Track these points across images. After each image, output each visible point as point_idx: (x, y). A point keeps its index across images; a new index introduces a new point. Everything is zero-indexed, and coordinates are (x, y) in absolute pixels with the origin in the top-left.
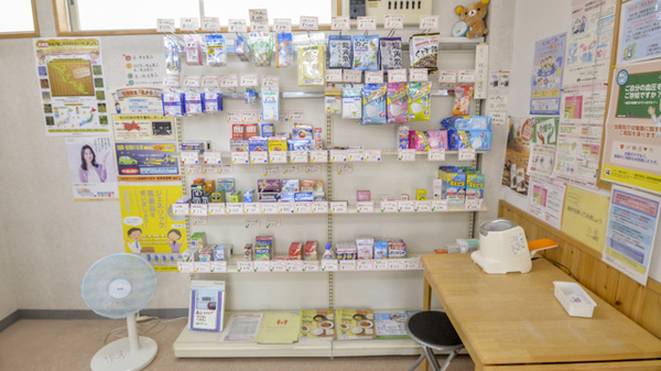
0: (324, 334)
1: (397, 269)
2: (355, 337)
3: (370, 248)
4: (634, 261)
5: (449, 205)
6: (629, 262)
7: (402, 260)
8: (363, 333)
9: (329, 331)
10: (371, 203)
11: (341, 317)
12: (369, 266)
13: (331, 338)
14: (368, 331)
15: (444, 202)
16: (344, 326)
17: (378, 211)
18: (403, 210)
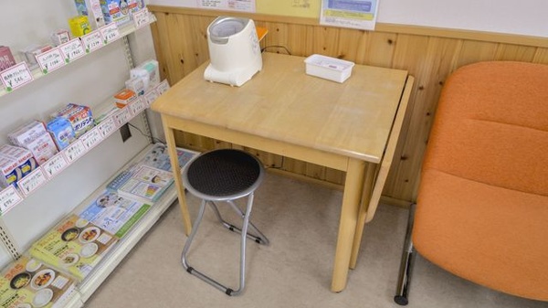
0: (57, 293)
1: (95, 144)
2: (99, 258)
3: (46, 138)
4: (357, 12)
5: (120, 27)
6: (354, 15)
7: (96, 129)
8: (101, 247)
9: (59, 282)
10: (21, 66)
11: (50, 254)
12: (61, 162)
13: (72, 286)
14: (104, 239)
15: (113, 26)
16: (70, 260)
17: (39, 74)
18: (72, 58)
